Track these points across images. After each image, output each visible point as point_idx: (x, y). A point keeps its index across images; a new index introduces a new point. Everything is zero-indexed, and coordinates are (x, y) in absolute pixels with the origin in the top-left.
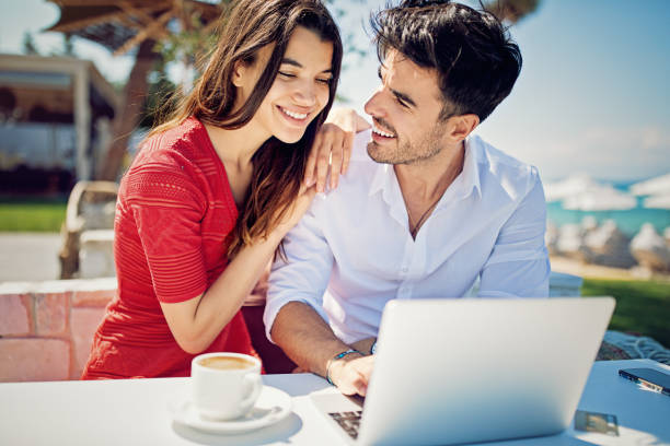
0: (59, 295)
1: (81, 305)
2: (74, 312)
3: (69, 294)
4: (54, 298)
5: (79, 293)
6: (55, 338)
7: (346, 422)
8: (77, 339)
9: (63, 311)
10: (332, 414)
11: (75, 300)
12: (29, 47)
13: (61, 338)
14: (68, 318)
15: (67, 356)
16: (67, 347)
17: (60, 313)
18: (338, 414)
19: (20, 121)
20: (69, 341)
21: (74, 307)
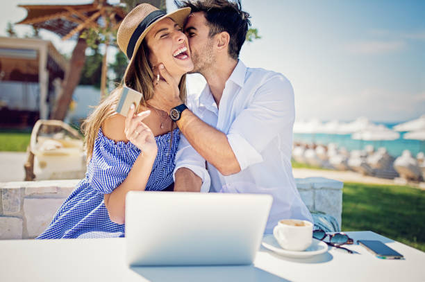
0: (16, 190)
1: (30, 197)
2: (25, 199)
3: (23, 189)
4: (14, 191)
5: (29, 188)
6: (13, 217)
8: (28, 217)
9: (19, 201)
11: (27, 193)
12: (11, 32)
13: (17, 217)
14: (22, 203)
15: (22, 228)
16: (21, 222)
17: (17, 201)
19: (4, 79)
20: (22, 218)
21: (26, 197)
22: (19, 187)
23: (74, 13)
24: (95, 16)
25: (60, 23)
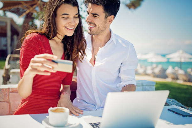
0: (6, 89)
1: (12, 92)
2: (10, 94)
3: (9, 89)
4: (4, 90)
5: (12, 88)
6: (5, 102)
7: (95, 126)
8: (11, 102)
9: (7, 94)
10: (90, 124)
11: (11, 91)
13: (7, 102)
14: (9, 96)
15: (9, 107)
16: (9, 104)
17: (6, 94)
18: (92, 124)
20: (9, 102)
21: (10, 93)
22: (7, 88)
23: (25, 5)
24: (34, 6)
25: (18, 10)
